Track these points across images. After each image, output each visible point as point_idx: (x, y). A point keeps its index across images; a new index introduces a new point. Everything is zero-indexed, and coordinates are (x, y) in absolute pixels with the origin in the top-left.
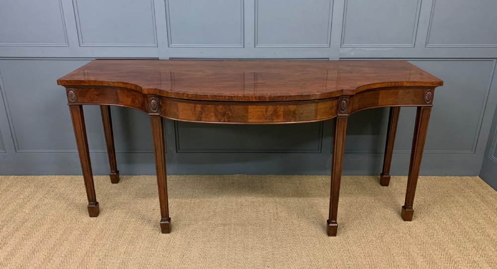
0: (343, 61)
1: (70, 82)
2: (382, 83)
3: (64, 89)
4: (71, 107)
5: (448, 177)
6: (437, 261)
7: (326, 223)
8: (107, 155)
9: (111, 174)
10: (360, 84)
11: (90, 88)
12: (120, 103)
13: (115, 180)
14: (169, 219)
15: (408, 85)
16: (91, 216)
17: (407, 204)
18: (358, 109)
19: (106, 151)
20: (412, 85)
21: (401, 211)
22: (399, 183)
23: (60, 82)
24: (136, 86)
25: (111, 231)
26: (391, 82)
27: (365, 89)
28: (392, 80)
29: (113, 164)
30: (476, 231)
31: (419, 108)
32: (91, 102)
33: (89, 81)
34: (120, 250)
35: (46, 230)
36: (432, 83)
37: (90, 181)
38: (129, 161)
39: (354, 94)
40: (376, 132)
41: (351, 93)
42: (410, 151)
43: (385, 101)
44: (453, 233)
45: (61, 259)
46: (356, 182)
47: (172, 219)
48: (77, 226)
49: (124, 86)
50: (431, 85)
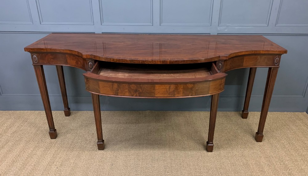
0: (219, 35)
1: (34, 49)
2: (246, 51)
3: (29, 54)
4: (35, 66)
5: (286, 113)
6: (278, 169)
7: (206, 143)
8: (61, 97)
9: (65, 110)
10: (231, 52)
11: (48, 54)
12: (68, 64)
13: (68, 113)
14: (103, 141)
15: (264, 53)
16: (51, 138)
17: (259, 131)
18: (229, 69)
19: (61, 95)
20: (266, 52)
21: (255, 135)
22: (254, 117)
23: (26, 49)
24: (78, 52)
25: (65, 148)
26: (252, 51)
27: (235, 55)
28: (253, 49)
29: (66, 103)
30: (303, 149)
31: (270, 69)
32: (49, 63)
33: (46, 49)
34: (71, 161)
35: (22, 147)
36: (280, 51)
37: (50, 116)
38: (77, 102)
39: (227, 59)
40: (240, 83)
41: (225, 59)
42: (263, 96)
43: (247, 64)
44: (288, 150)
45: (32, 167)
46: (226, 116)
47: (105, 141)
48: (42, 145)
49: (71, 52)
50: (279, 53)
